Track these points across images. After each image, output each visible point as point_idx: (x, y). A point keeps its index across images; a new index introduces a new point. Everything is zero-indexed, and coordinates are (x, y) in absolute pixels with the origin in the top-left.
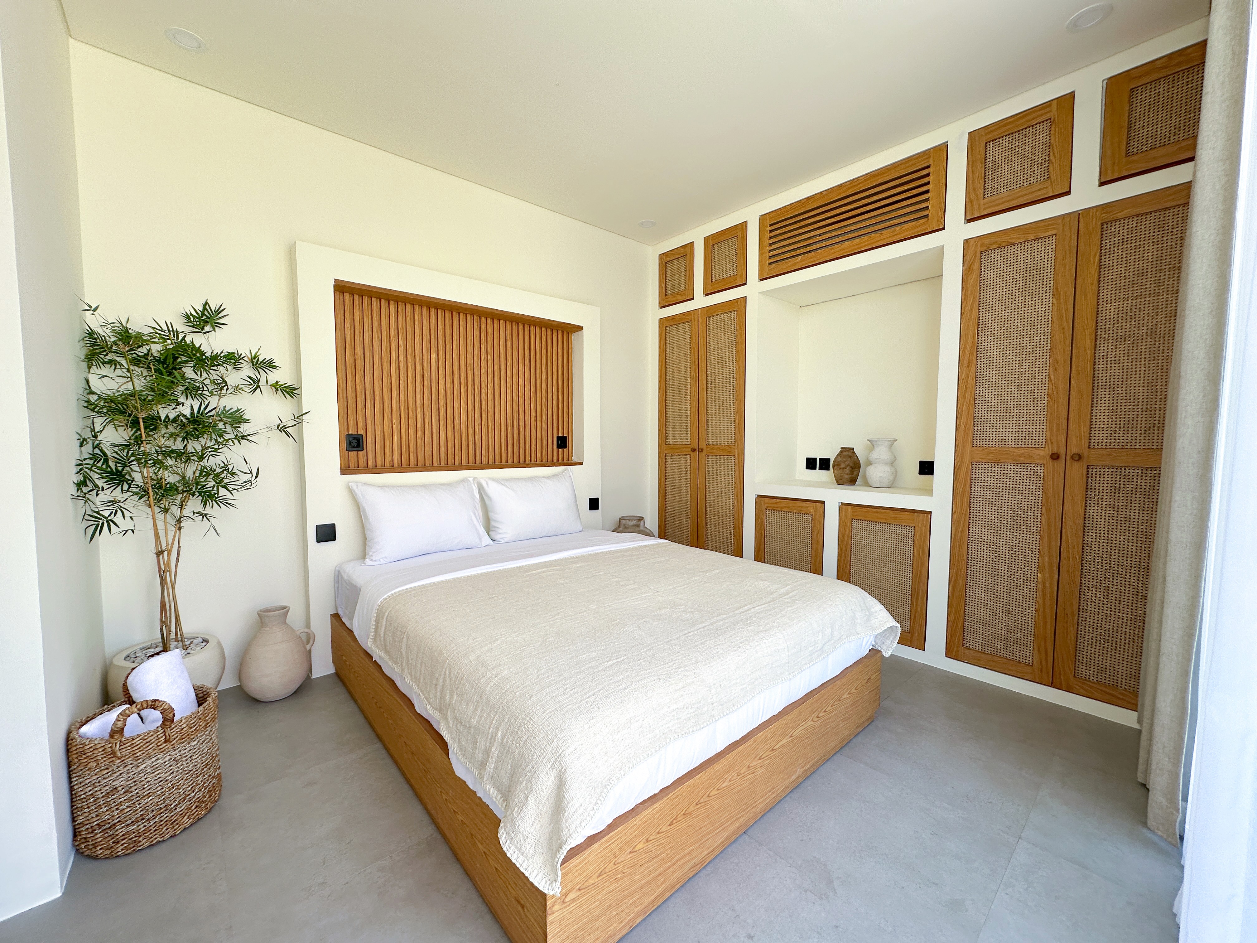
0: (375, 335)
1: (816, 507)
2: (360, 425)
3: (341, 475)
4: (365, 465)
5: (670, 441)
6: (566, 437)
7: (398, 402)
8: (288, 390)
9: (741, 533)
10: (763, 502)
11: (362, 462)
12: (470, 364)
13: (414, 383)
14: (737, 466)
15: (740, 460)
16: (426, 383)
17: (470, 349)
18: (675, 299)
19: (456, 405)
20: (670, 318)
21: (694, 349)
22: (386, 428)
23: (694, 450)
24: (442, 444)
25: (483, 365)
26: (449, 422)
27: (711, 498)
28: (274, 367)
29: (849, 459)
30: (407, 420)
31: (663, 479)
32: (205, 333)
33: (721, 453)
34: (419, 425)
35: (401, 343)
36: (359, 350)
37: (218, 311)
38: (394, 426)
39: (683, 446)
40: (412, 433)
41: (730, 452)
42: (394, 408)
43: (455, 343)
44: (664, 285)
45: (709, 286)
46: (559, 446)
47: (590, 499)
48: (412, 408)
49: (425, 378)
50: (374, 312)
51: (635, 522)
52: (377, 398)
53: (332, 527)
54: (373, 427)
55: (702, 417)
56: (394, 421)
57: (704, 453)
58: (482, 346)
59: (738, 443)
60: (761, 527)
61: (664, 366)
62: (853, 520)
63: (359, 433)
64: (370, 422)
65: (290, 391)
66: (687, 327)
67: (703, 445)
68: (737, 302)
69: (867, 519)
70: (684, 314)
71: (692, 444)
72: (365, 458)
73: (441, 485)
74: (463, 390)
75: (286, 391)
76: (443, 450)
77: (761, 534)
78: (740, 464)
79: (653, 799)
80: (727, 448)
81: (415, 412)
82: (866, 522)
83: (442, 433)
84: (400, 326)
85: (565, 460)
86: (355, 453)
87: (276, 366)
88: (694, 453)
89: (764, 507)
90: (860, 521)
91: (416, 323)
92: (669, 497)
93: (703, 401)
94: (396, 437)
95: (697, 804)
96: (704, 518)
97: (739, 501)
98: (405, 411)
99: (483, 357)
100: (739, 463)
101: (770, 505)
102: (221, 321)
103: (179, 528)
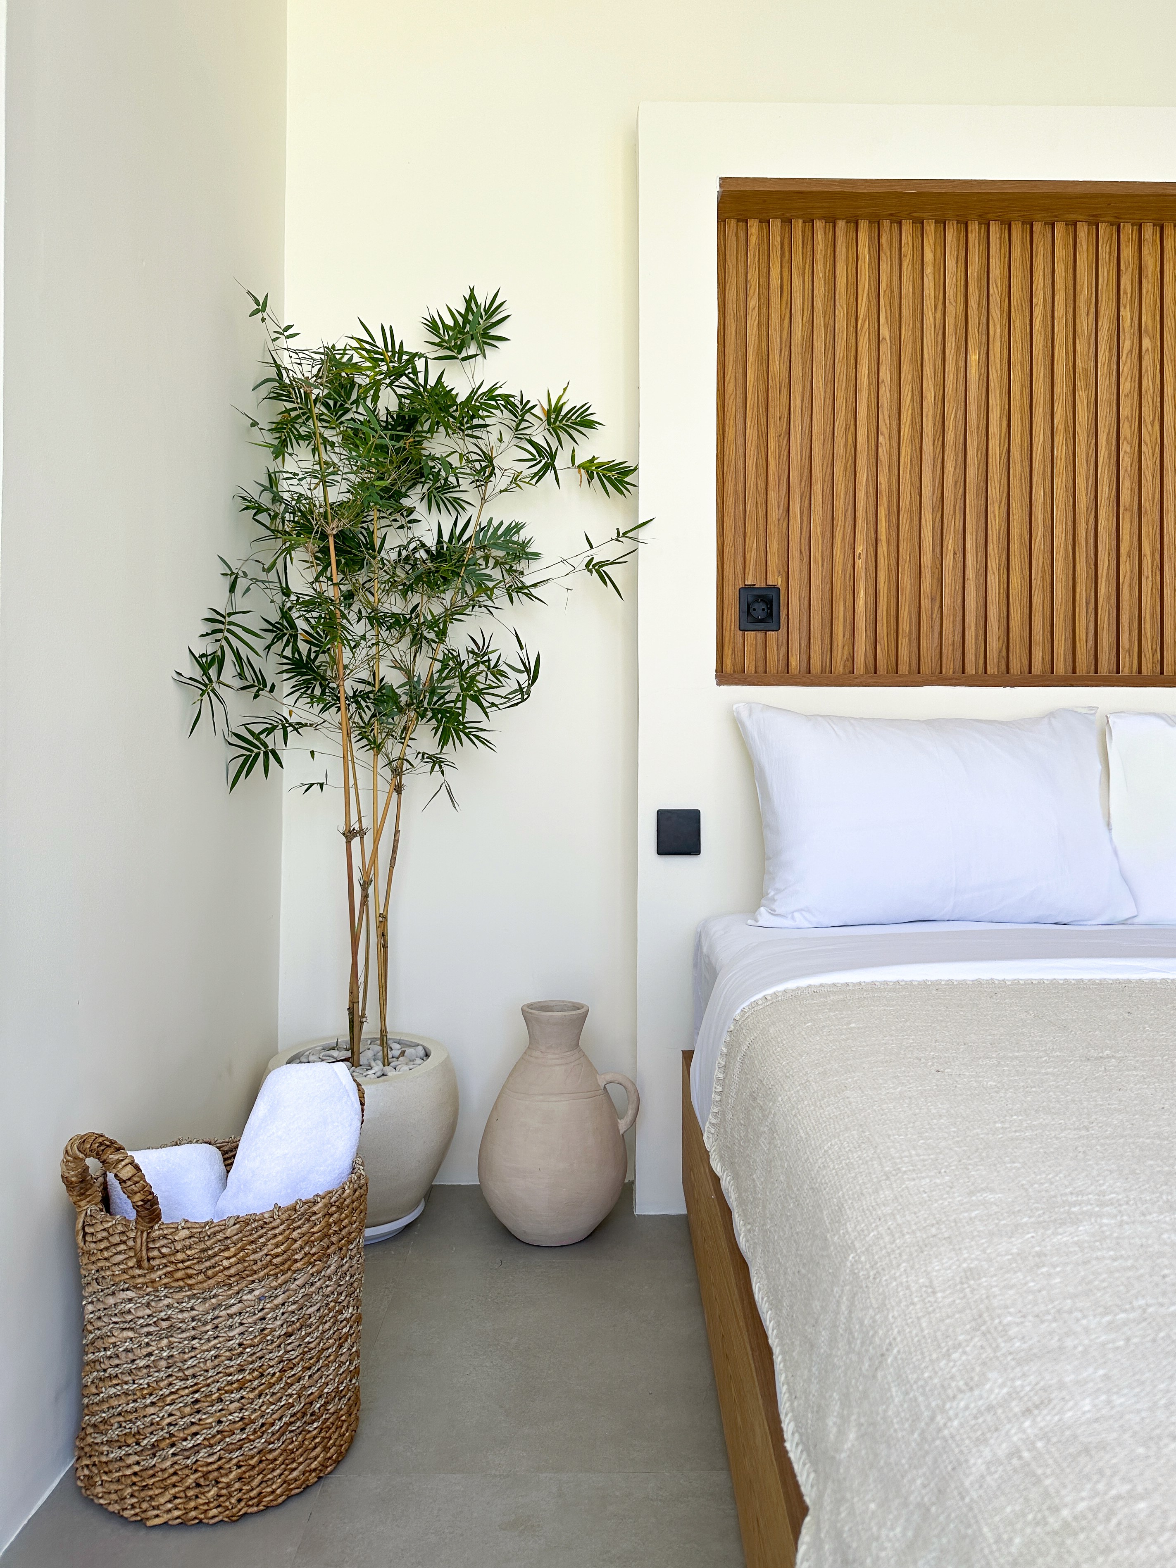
0: (819, 321)
2: (774, 561)
3: (719, 684)
4: (782, 664)
7: (873, 498)
8: (612, 475)
11: (774, 657)
12: (1086, 371)
13: (917, 440)
16: (950, 436)
17: (1084, 323)
19: (1039, 495)
22: (838, 568)
24: (993, 612)
25: (1125, 370)
26: (1015, 546)
28: (591, 425)
30: (893, 548)
32: (464, 359)
34: (927, 559)
35: (885, 332)
36: (777, 365)
37: (491, 311)
38: (860, 563)
40: (906, 582)
42: (860, 513)
43: (1038, 312)
48: (911, 512)
49: (950, 423)
50: (819, 256)
52: (817, 488)
53: (693, 817)
54: (806, 568)
56: (860, 549)
58: (1126, 313)
63: (770, 583)
64: (797, 554)
65: (617, 478)
72: (783, 650)
74: (1061, 452)
75: (609, 479)
76: (996, 628)
81: (916, 522)
83: (994, 580)
84: (883, 286)
86: (760, 635)
87: (593, 422)
91: (929, 270)
94: (862, 594)
98: (889, 521)
99: (1126, 345)
102: (493, 332)
103: (398, 789)
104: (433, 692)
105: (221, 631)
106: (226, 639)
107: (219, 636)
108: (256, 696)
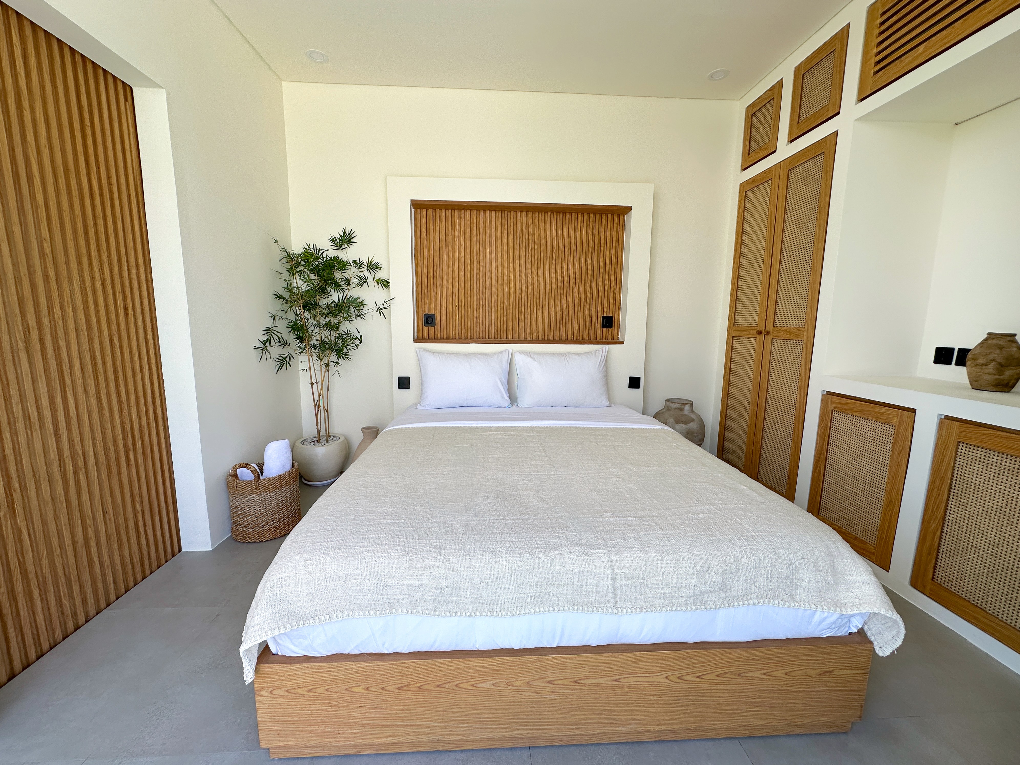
0: (444, 239)
1: (902, 416)
2: (432, 307)
3: (414, 343)
4: (436, 336)
5: (739, 322)
6: (612, 317)
7: (460, 289)
8: (385, 283)
9: (801, 436)
10: (829, 401)
11: (434, 334)
13: (472, 274)
14: (804, 353)
15: (809, 346)
18: (758, 156)
20: (751, 181)
21: (771, 212)
22: (451, 309)
23: (760, 333)
24: (493, 322)
27: (773, 389)
28: (379, 268)
29: (998, 351)
30: (466, 303)
31: (729, 363)
32: (342, 249)
33: (788, 337)
34: (475, 307)
37: (350, 235)
38: (457, 308)
39: (751, 328)
40: (470, 313)
41: (798, 335)
42: (457, 294)
44: (747, 143)
45: (795, 130)
46: (604, 326)
47: (630, 378)
48: (471, 294)
50: (444, 220)
51: (678, 405)
52: (445, 287)
53: (408, 379)
54: (441, 309)
55: (773, 294)
56: (457, 304)
57: (770, 337)
59: (808, 324)
60: (824, 431)
61: (740, 238)
62: (961, 444)
63: (432, 313)
64: (439, 305)
65: (385, 284)
66: (767, 187)
67: (770, 327)
68: (825, 141)
69: (986, 446)
70: (765, 172)
71: (759, 326)
72: (436, 332)
73: (480, 354)
75: (384, 285)
77: (824, 440)
78: (808, 350)
79: (380, 656)
80: (796, 331)
81: (472, 296)
82: (984, 451)
83: (493, 313)
84: (462, 229)
85: (610, 338)
86: (428, 327)
87: (380, 268)
88: (761, 336)
89: (831, 408)
90: (972, 447)
92: (732, 383)
93: (775, 273)
94: (458, 316)
95: (438, 686)
96: (763, 412)
97: (802, 395)
98: (465, 296)
100: (806, 350)
101: (839, 406)
102: (352, 240)
103: (328, 371)
104: (335, 345)
105: (270, 332)
106: (271, 334)
107: (269, 334)
108: (283, 347)
